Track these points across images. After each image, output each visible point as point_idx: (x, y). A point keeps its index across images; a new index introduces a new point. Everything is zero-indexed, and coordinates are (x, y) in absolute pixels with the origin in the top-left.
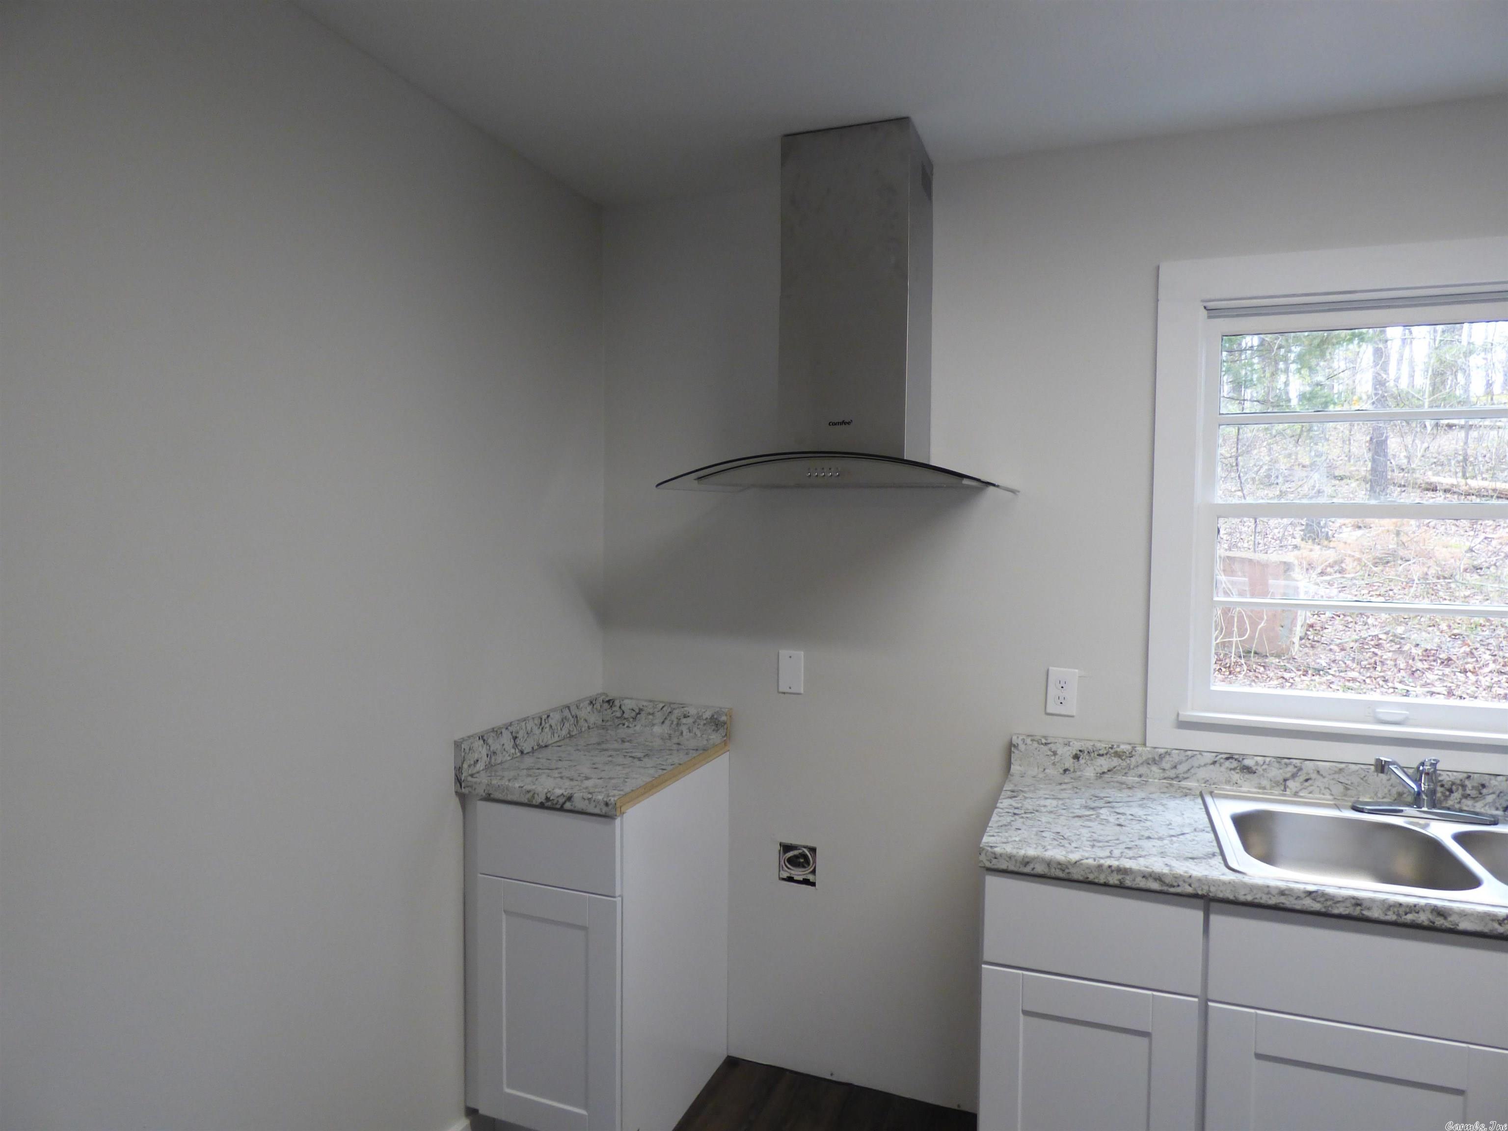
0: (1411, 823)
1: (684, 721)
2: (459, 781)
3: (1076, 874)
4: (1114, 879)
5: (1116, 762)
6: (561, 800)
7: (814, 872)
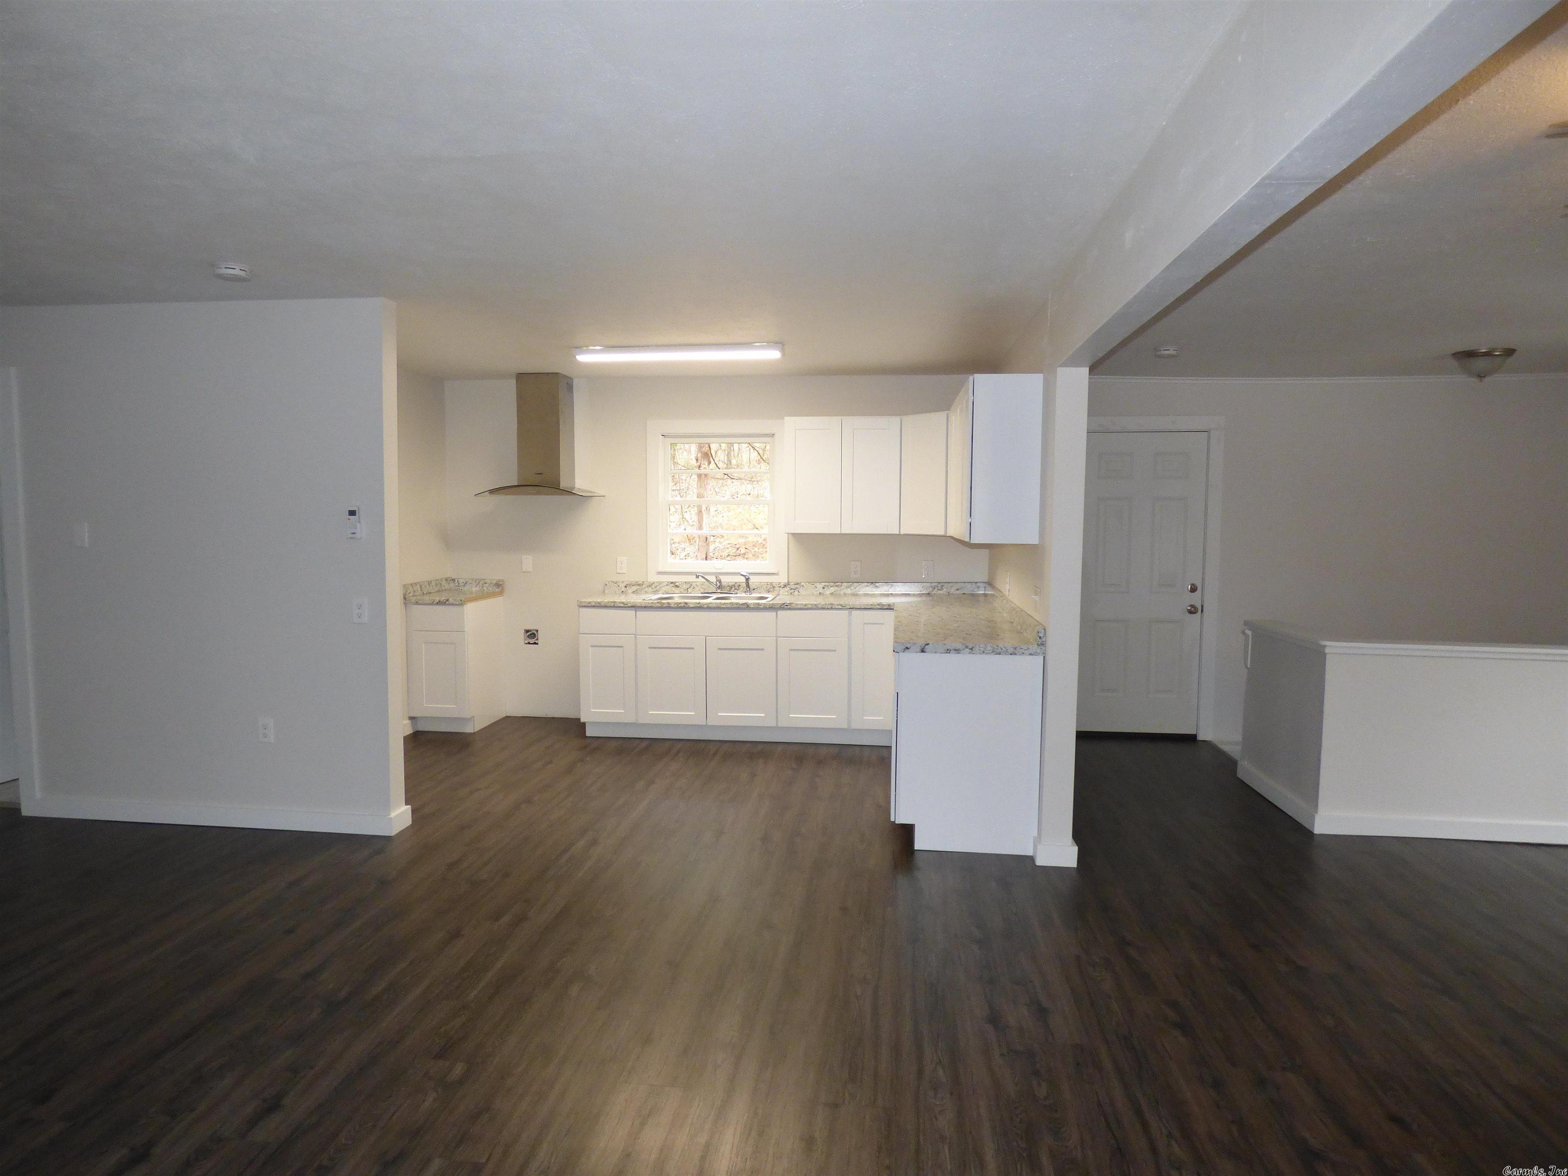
0: (718, 599)
1: (485, 585)
2: (405, 598)
3: (603, 604)
4: (612, 605)
5: (638, 587)
6: (445, 601)
7: (537, 639)
